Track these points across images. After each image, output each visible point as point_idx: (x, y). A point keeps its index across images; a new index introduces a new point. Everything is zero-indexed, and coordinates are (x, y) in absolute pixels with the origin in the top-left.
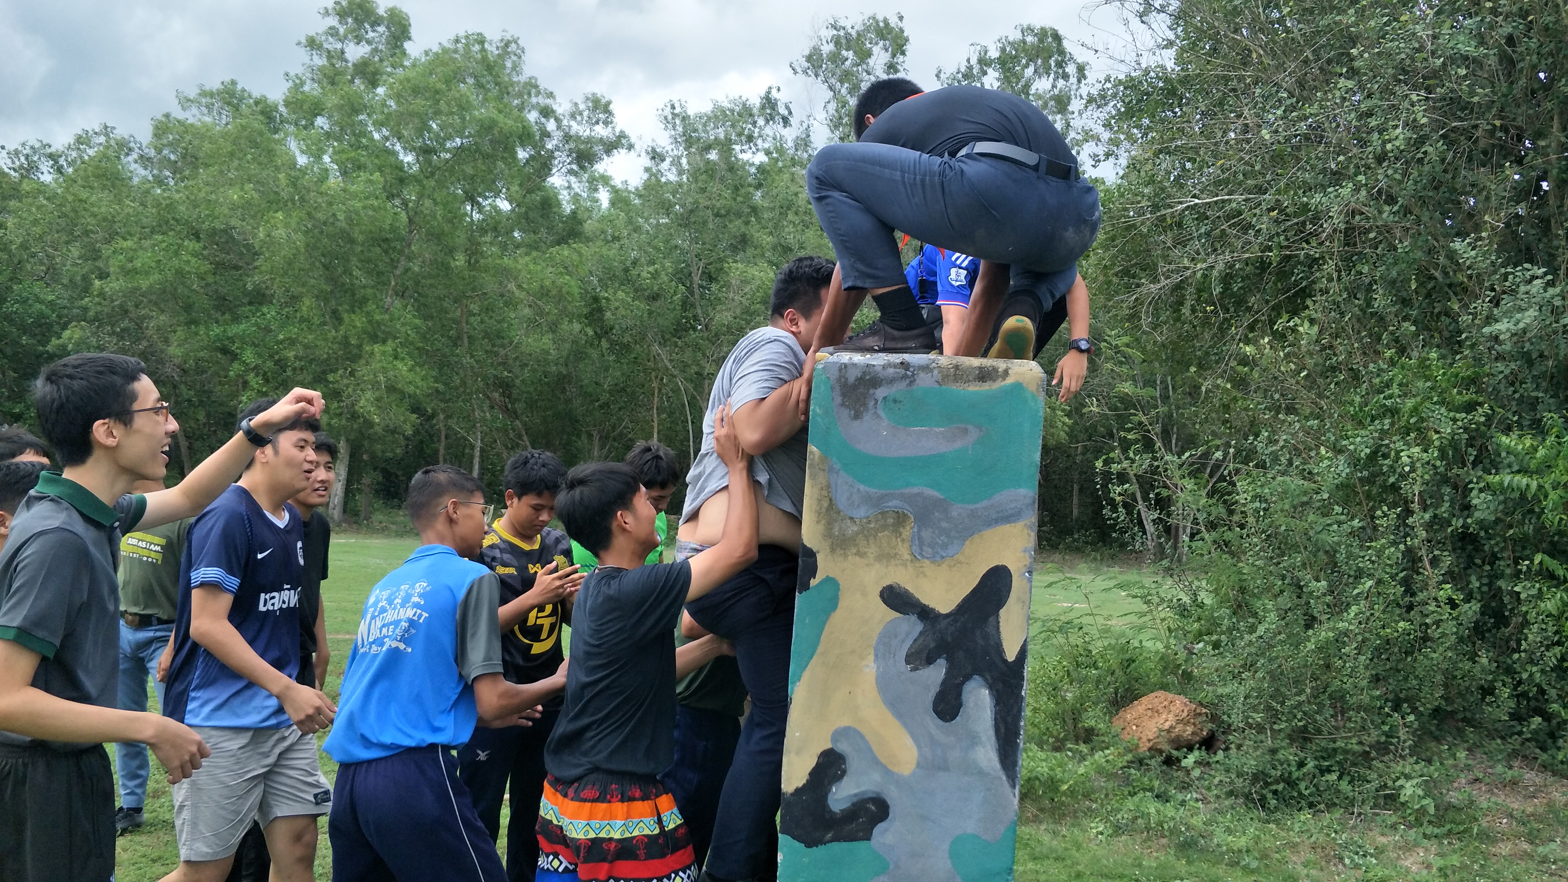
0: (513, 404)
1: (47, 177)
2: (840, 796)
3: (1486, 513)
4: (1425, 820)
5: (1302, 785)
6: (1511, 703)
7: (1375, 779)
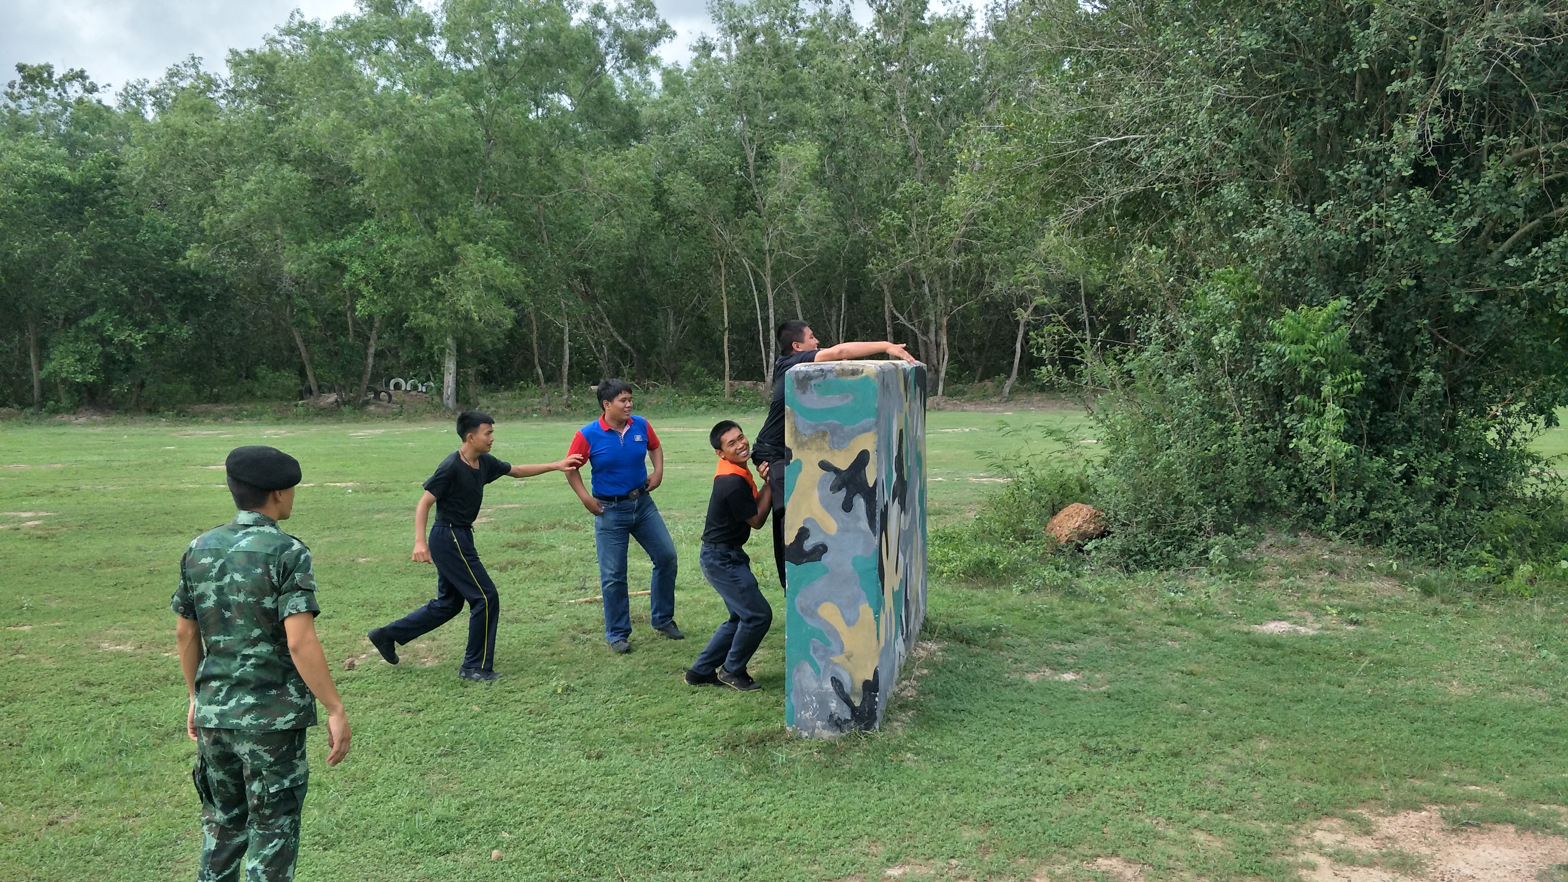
0: (592, 289)
1: (150, 113)
2: (808, 545)
3: (1270, 372)
4: (1223, 570)
5: (1152, 555)
6: (1294, 494)
7: (1198, 548)
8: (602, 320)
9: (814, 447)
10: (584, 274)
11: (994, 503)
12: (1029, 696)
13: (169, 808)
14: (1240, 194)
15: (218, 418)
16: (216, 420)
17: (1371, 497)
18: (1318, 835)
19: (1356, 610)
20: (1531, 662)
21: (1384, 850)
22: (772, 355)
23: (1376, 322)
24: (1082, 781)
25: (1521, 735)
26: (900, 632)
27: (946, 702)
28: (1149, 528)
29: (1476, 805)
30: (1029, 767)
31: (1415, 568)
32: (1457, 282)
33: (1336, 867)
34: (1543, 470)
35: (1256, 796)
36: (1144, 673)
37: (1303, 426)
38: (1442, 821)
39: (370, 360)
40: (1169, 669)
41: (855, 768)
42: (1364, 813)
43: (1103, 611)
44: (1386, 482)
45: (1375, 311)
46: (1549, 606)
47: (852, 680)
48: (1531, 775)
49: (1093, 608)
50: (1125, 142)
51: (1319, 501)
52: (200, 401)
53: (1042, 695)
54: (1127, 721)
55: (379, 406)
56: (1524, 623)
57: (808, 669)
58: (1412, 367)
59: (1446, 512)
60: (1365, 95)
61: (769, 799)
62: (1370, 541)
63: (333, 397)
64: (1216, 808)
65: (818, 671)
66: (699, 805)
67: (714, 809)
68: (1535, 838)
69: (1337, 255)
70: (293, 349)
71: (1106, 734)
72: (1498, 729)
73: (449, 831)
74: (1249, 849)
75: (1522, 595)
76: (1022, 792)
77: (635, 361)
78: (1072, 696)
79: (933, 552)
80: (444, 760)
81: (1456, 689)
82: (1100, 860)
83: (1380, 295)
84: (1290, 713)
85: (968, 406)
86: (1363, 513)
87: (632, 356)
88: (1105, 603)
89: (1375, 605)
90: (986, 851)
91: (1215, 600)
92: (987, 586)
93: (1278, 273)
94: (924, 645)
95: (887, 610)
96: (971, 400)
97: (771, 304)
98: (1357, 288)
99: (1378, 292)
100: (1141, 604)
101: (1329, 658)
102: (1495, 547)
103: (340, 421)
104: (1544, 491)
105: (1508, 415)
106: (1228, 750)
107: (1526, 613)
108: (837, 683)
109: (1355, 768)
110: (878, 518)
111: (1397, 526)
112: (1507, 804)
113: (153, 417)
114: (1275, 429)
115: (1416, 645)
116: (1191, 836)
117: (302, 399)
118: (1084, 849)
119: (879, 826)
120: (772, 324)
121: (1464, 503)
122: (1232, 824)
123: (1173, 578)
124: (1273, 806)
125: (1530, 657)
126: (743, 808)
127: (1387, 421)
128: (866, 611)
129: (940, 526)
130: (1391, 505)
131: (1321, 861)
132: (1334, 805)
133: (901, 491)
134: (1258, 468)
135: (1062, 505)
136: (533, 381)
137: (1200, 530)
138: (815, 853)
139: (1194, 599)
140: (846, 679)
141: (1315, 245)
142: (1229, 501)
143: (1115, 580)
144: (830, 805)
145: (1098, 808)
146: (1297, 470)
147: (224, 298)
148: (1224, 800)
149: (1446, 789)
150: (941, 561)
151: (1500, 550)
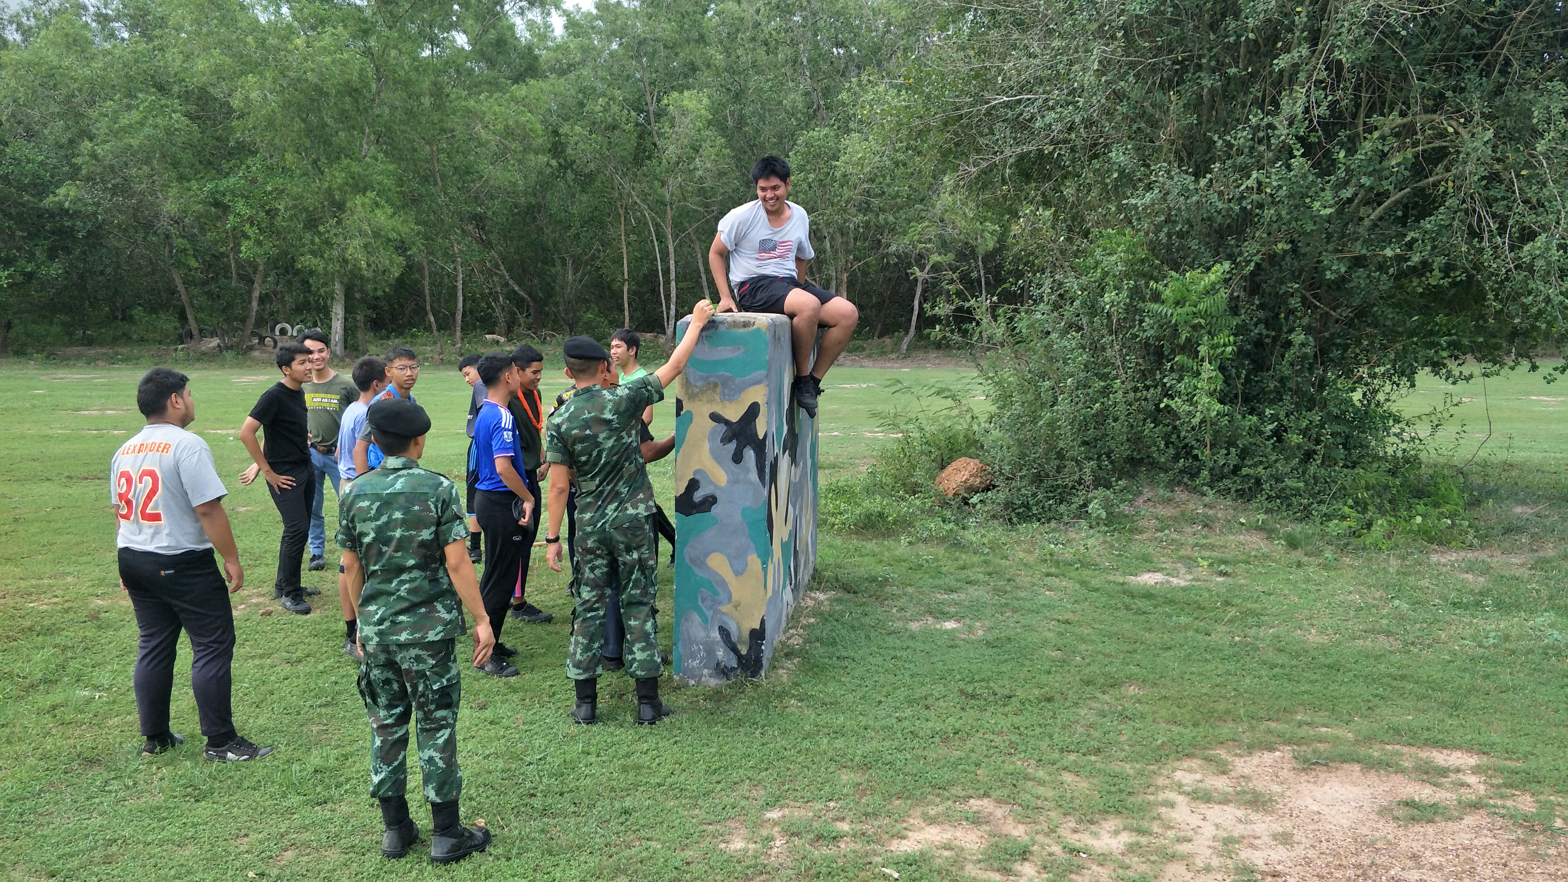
0: (487, 235)
2: (698, 496)
3: (1152, 332)
4: (1101, 523)
5: (1035, 508)
6: (1172, 451)
7: (1078, 501)
8: (497, 267)
9: (705, 399)
10: (479, 220)
11: (885, 456)
12: (911, 643)
13: (32, 761)
14: (1128, 157)
15: (91, 361)
16: (89, 363)
17: (1244, 454)
18: (1178, 775)
19: (1225, 562)
20: (1385, 612)
21: (1239, 789)
22: (673, 307)
23: (1253, 285)
24: (957, 725)
25: (1370, 679)
26: (788, 582)
27: (831, 649)
28: (1032, 483)
29: (1326, 745)
30: (908, 712)
31: (1282, 522)
32: (1330, 247)
33: (1194, 805)
34: (1403, 430)
35: (1123, 738)
36: (1022, 621)
37: (1181, 387)
38: (1293, 761)
39: (255, 304)
40: (1046, 617)
41: (739, 715)
42: (1222, 753)
43: (985, 562)
44: (1258, 439)
45: (1252, 274)
46: (1404, 558)
47: (739, 628)
48: (1378, 718)
49: (976, 559)
50: (1019, 102)
51: (1196, 458)
52: (72, 343)
53: (924, 642)
54: (1003, 668)
55: (265, 352)
56: (1380, 575)
57: (696, 618)
58: (1285, 329)
59: (1312, 469)
60: (1250, 63)
61: (654, 745)
62: (1242, 496)
63: (215, 342)
64: (1084, 750)
65: (705, 620)
66: (583, 752)
67: (598, 756)
68: (1379, 776)
69: (1219, 219)
70: (173, 292)
71: (983, 680)
72: (1351, 674)
73: (327, 781)
74: (1113, 789)
75: (1380, 549)
76: (900, 736)
77: (532, 310)
78: (952, 643)
79: (826, 505)
80: (323, 710)
81: (1314, 637)
82: (972, 801)
83: (1256, 259)
84: (1159, 660)
85: (866, 362)
86: (1236, 470)
87: (528, 306)
88: (988, 554)
89: (1244, 557)
90: (863, 793)
91: (1093, 552)
92: (876, 537)
93: (1162, 235)
94: (813, 595)
95: (775, 560)
96: (869, 356)
97: (672, 255)
98: (1237, 250)
99: (1255, 255)
100: (1021, 555)
101: (1199, 607)
102: (1357, 503)
103: (223, 366)
104: (1404, 450)
105: (1373, 376)
106: (1099, 695)
107: (1383, 565)
108: (724, 632)
109: (1216, 711)
110: (767, 470)
111: (1266, 482)
112: (1354, 745)
113: (23, 359)
114: (1156, 387)
115: (1280, 595)
116: (1059, 778)
117: (182, 343)
118: (957, 790)
119: (761, 771)
120: (673, 275)
121: (1328, 461)
122: (1098, 765)
123: (1054, 530)
124: (1138, 748)
125: (1383, 607)
126: (628, 755)
127: (1261, 381)
128: (754, 560)
129: (834, 480)
130: (1261, 462)
131: (1180, 799)
132: (1194, 747)
133: (792, 444)
134: (1138, 426)
135: (951, 459)
136: (425, 329)
137: (1080, 484)
138: (697, 798)
139: (1072, 551)
140: (733, 628)
141: (1198, 209)
142: (1109, 457)
143: (997, 532)
144: (713, 750)
145: (973, 751)
146: (1175, 427)
147: (96, 236)
148: (1092, 743)
149: (1299, 731)
150: (833, 514)
151: (1361, 506)
